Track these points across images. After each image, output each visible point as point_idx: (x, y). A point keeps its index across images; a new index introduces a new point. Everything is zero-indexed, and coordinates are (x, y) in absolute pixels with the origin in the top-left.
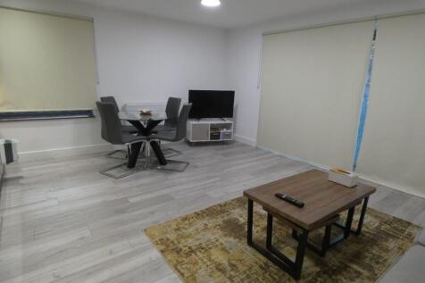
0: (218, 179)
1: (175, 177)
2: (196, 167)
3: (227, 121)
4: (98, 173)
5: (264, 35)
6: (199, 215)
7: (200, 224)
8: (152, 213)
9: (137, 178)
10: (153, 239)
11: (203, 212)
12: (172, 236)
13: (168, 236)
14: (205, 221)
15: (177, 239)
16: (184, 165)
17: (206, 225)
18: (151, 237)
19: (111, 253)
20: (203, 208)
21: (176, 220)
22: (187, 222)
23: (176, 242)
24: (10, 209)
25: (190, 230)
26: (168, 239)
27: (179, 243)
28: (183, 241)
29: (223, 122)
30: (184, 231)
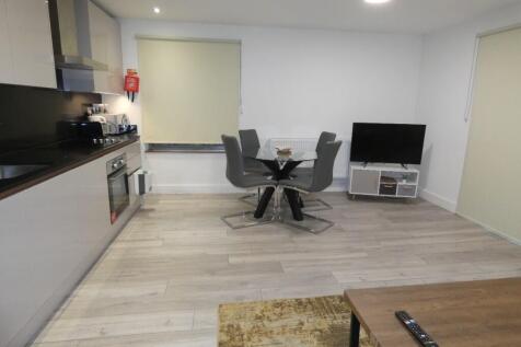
0: (364, 254)
1: (303, 240)
2: (341, 230)
3: (411, 169)
4: (219, 219)
5: (480, 37)
6: (300, 305)
7: (293, 319)
8: (244, 284)
9: (260, 232)
10: (222, 321)
11: (309, 301)
12: (246, 326)
13: (242, 324)
14: (304, 319)
15: (250, 333)
16: (324, 225)
17: (302, 324)
18: (222, 317)
19: (168, 323)
20: (312, 296)
21: (266, 302)
22: (278, 310)
23: (245, 337)
24: (123, 241)
25: (275, 325)
26: (238, 328)
27: (249, 340)
28: (255, 338)
29: (403, 170)
30: (265, 322)
